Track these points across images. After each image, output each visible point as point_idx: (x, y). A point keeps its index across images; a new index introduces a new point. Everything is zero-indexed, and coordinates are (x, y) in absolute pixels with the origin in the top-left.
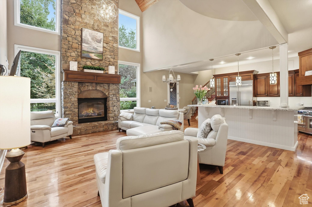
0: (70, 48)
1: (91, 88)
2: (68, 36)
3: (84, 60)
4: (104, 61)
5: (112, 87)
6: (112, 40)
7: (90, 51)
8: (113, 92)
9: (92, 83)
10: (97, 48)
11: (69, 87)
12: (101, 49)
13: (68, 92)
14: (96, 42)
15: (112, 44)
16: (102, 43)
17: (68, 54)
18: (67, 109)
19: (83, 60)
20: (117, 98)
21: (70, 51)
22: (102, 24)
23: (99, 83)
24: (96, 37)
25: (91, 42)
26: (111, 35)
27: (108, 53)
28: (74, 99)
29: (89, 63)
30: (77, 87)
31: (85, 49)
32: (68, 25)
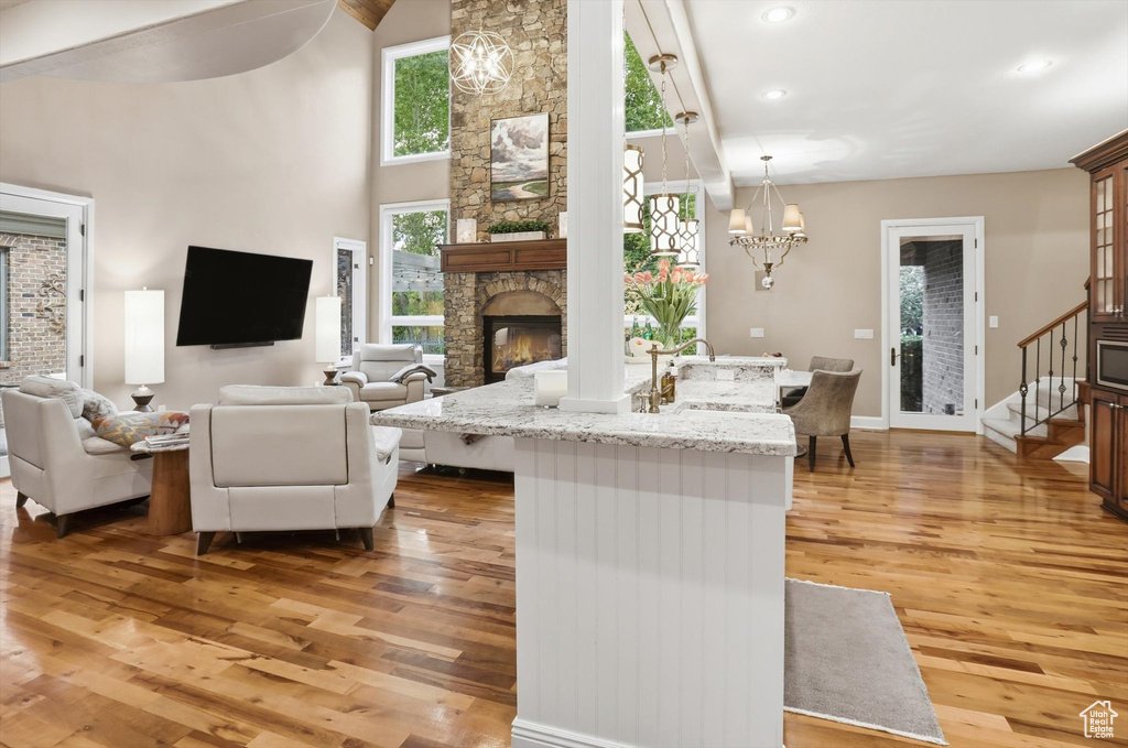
0: (468, 183)
1: (512, 286)
2: (463, 156)
3: (500, 208)
4: (552, 200)
7: (511, 180)
9: (516, 272)
10: (531, 164)
11: (454, 287)
12: (542, 166)
13: (454, 301)
14: (526, 148)
16: (544, 145)
17: (464, 201)
18: (450, 344)
19: (496, 208)
21: (467, 192)
23: (533, 271)
24: (527, 132)
25: (511, 153)
28: (467, 317)
29: (512, 215)
30: (475, 285)
31: (498, 177)
32: (463, 128)
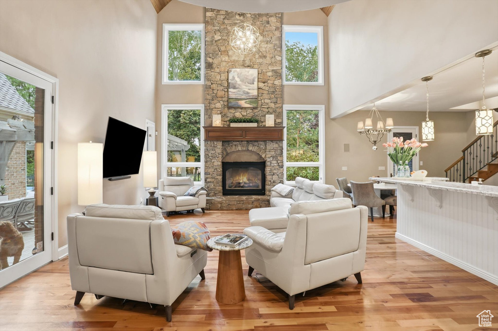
0: (215, 97)
1: (240, 148)
2: (212, 84)
3: (232, 111)
4: (259, 109)
5: (271, 146)
6: (272, 76)
7: (238, 98)
8: (272, 153)
9: (242, 141)
10: (249, 91)
11: (211, 148)
12: (255, 93)
13: (210, 155)
14: (247, 84)
15: (272, 82)
16: (256, 83)
17: (213, 106)
18: (208, 176)
19: (230, 111)
20: (279, 162)
21: (215, 101)
22: (257, 56)
23: (251, 141)
24: (247, 76)
25: (239, 85)
26: (271, 68)
27: (265, 96)
28: (218, 163)
29: (238, 115)
30: (221, 147)
31: (232, 95)
32: (212, 70)
